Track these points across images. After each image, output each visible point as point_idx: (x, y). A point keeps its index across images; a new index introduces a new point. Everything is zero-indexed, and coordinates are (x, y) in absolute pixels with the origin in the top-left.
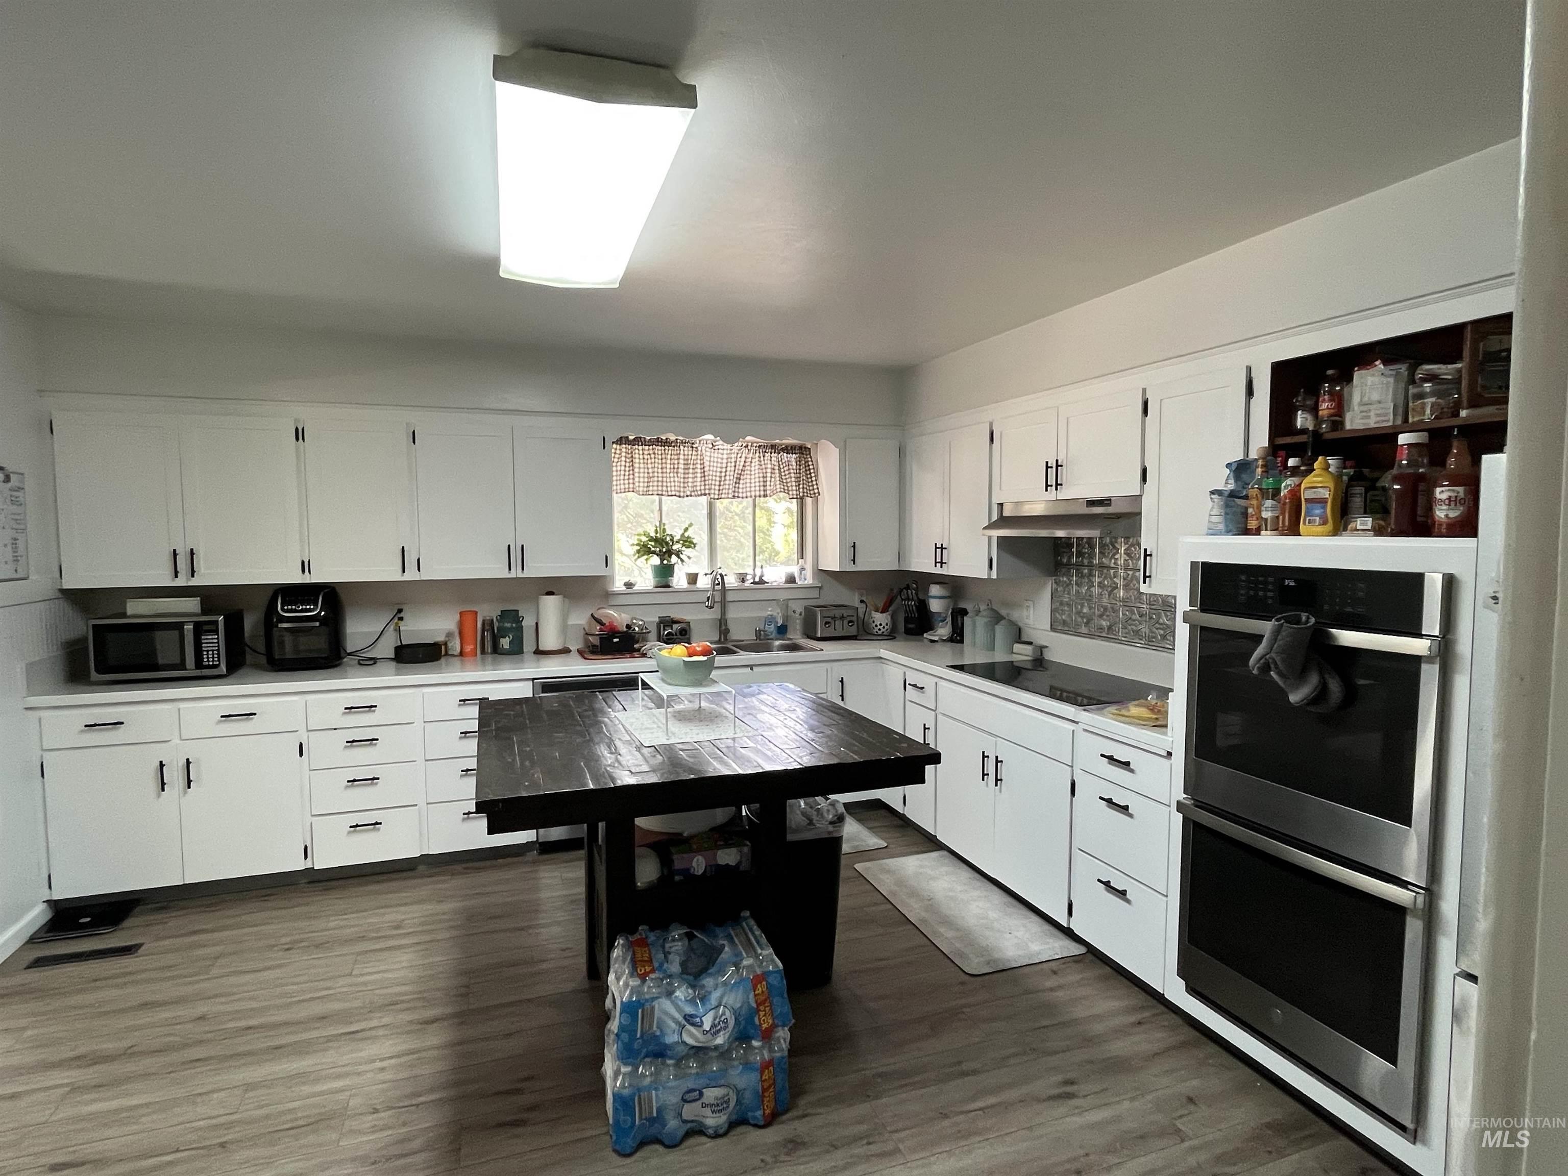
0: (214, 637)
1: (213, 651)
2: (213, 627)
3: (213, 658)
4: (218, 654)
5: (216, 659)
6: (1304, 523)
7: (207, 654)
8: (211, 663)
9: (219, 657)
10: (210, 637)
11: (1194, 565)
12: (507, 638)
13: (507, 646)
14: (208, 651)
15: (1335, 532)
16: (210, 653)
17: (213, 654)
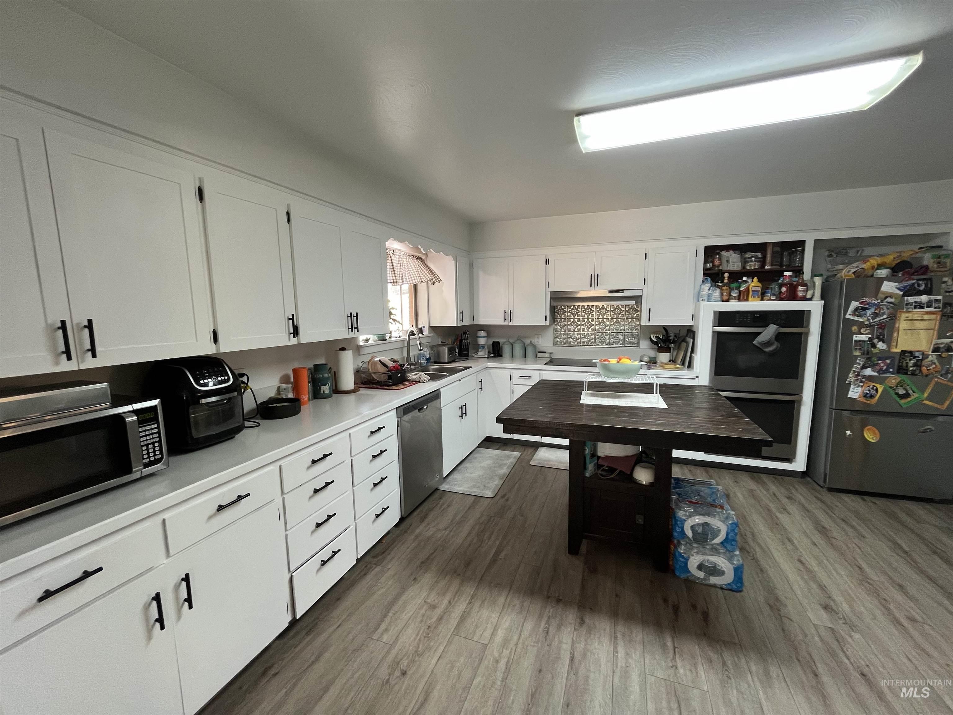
0: (153, 426)
1: (153, 443)
2: (151, 415)
3: (154, 451)
4: (161, 446)
5: (158, 453)
6: (751, 297)
7: (148, 450)
8: (152, 459)
9: (161, 450)
10: (147, 428)
11: (715, 312)
12: (327, 385)
13: (327, 392)
14: (147, 445)
15: (762, 300)
16: (151, 446)
17: (154, 447)
